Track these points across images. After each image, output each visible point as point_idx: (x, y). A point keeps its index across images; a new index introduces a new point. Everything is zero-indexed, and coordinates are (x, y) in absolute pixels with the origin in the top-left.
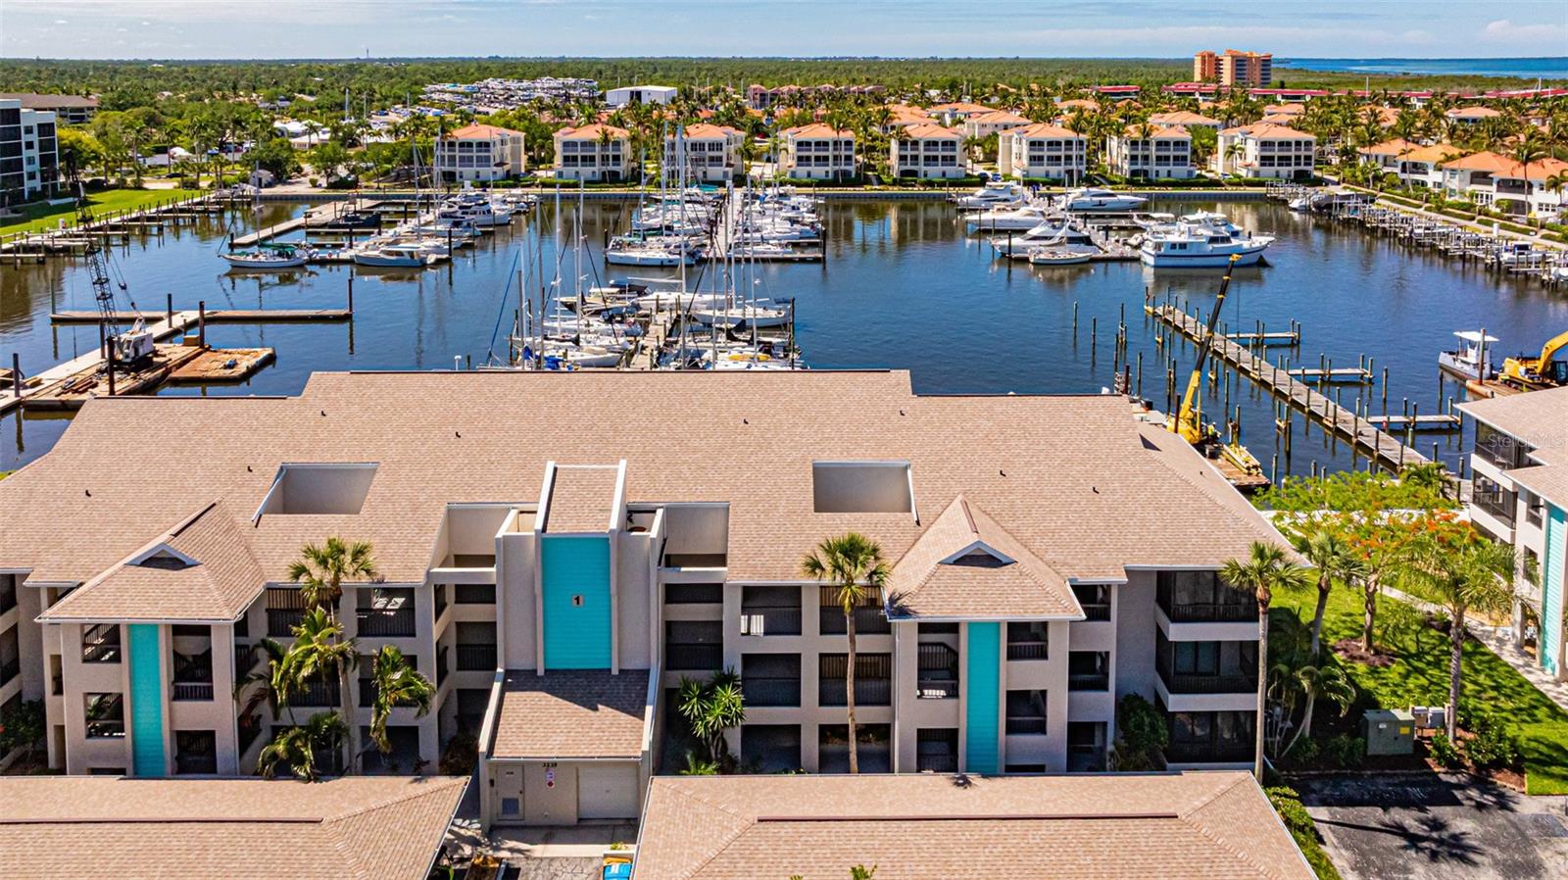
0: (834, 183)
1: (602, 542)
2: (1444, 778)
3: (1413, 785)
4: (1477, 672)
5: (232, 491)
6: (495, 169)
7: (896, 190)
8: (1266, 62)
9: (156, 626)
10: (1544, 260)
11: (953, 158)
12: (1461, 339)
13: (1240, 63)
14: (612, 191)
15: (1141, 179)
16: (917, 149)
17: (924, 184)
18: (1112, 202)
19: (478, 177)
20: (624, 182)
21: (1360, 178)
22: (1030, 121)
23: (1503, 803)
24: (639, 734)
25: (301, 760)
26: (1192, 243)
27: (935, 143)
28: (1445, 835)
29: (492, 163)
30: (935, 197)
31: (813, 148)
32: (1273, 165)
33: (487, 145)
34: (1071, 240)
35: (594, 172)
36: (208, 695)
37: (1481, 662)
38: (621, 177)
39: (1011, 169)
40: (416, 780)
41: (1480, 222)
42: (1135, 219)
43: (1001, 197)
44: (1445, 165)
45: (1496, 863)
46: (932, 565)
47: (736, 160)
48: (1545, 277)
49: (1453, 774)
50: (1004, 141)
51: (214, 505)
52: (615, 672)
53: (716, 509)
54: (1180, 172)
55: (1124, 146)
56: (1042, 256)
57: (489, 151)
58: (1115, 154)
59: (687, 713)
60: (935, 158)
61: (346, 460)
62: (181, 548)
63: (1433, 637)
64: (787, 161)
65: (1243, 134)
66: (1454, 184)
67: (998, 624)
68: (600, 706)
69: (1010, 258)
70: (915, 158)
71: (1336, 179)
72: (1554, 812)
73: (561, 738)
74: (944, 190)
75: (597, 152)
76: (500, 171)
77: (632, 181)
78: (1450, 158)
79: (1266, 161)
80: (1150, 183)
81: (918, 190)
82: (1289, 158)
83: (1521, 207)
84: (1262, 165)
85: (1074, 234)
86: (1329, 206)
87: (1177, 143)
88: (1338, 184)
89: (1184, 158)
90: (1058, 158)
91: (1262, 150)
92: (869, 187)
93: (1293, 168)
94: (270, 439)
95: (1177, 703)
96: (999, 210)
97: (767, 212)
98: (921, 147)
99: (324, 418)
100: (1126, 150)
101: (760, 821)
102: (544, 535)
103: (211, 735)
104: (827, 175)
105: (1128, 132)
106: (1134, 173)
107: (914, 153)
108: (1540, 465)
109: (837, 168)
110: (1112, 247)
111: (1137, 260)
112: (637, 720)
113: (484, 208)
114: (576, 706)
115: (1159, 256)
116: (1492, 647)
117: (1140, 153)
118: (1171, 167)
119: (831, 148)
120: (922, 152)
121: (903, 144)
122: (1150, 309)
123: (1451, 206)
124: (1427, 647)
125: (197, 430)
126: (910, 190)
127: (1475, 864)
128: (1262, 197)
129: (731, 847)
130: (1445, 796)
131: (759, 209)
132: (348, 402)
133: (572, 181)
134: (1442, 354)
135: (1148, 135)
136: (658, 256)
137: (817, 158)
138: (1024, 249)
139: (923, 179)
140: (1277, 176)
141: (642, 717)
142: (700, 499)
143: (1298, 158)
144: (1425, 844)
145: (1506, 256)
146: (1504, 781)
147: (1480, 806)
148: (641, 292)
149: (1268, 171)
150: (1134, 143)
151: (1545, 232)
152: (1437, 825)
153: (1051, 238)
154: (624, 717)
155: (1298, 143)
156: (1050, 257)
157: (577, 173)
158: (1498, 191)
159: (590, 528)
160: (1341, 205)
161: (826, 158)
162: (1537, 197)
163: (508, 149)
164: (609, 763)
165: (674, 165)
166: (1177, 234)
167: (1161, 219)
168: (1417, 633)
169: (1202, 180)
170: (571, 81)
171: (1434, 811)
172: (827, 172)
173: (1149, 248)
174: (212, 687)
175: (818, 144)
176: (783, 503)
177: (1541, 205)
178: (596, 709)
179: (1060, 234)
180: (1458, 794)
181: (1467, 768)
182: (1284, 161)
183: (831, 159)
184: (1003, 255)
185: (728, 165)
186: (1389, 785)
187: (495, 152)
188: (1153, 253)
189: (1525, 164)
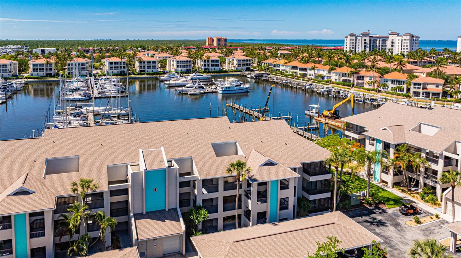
0: (120, 75)
1: (164, 171)
2: (370, 208)
3: (364, 210)
4: (362, 183)
5: (32, 169)
6: (9, 73)
7: (139, 76)
8: (225, 40)
9: (25, 214)
10: (316, 87)
11: (155, 66)
12: (311, 106)
13: (219, 40)
14: (50, 79)
15: (207, 71)
16: (145, 64)
17: (147, 74)
18: (202, 77)
19: (3, 76)
20: (54, 76)
21: (263, 69)
22: (173, 56)
23: (384, 211)
24: (181, 227)
25: (82, 250)
26: (231, 87)
27: (150, 62)
28: (377, 221)
29: (8, 71)
30: (151, 78)
31: (114, 64)
32: (241, 66)
33: (6, 65)
34: (199, 87)
35: (43, 74)
36: (43, 235)
37: (362, 181)
38: (53, 75)
39: (171, 69)
40: (120, 250)
41: (296, 79)
42: (213, 81)
43: (172, 77)
44: (286, 65)
45: (391, 225)
46: (258, 167)
47: (89, 69)
48: (318, 92)
49: (371, 207)
50: (169, 61)
51: (28, 174)
52: (167, 210)
53: (188, 159)
54: (217, 69)
55: (202, 62)
56: (192, 92)
57: (7, 68)
58: (199, 64)
59: (192, 218)
60: (150, 66)
61: (68, 155)
62: (27, 187)
63: (348, 177)
64: (106, 69)
65: (233, 58)
66: (288, 69)
67: (278, 181)
68: (165, 220)
69: (182, 93)
70: (144, 67)
71: (256, 69)
72: (395, 211)
73: (157, 231)
74: (154, 76)
75: (44, 67)
76: (11, 74)
77: (56, 76)
78: (286, 63)
79: (239, 65)
80: (209, 72)
81: (145, 76)
82: (245, 64)
83: (305, 75)
84: (238, 66)
85: (199, 86)
86: (259, 76)
87: (216, 61)
88: (257, 71)
89: (218, 65)
90: (185, 66)
91: (238, 62)
92: (131, 76)
93: (246, 67)
94: (38, 151)
95: (312, 198)
96: (173, 80)
97: (106, 83)
98: (146, 63)
99: (55, 143)
100: (202, 63)
101: (234, 242)
102: (146, 171)
103: (44, 248)
104: (118, 72)
105: (203, 58)
106: (205, 69)
107: (144, 65)
108: (369, 131)
109: (121, 70)
110: (208, 89)
111: (216, 92)
112: (178, 223)
113: (12, 85)
114: (159, 221)
115: (223, 91)
116: (361, 177)
117: (206, 64)
118: (215, 68)
119: (119, 64)
120: (146, 65)
121: (140, 62)
122: (228, 105)
123: (288, 75)
124: (348, 179)
125: (10, 151)
126: (143, 76)
127: (387, 226)
128: (240, 75)
129: (230, 250)
130: (371, 212)
131: (103, 82)
132: (61, 138)
133: (36, 77)
134: (306, 111)
135: (209, 58)
136: (78, 97)
137: (115, 67)
138: (185, 91)
139: (147, 73)
140: (242, 69)
141: (179, 221)
142: (183, 157)
143: (247, 64)
144: (374, 223)
145: (307, 87)
146: (382, 206)
147: (380, 213)
148: (80, 107)
149: (240, 68)
150: (205, 61)
151: (312, 81)
152: (374, 219)
153: (192, 87)
154: (174, 222)
155: (247, 60)
156: (194, 92)
157: (38, 74)
158: (299, 71)
159: (160, 167)
160: (262, 76)
161: (118, 67)
162: (309, 72)
163: (12, 67)
164: (174, 236)
165: (70, 70)
166: (227, 84)
167: (220, 81)
168: (344, 176)
169: (223, 71)
170: (20, 46)
171: (372, 216)
172: (118, 71)
173: (218, 88)
174: (45, 232)
175: (115, 63)
176: (207, 155)
177: (309, 74)
178: (165, 221)
179: (195, 86)
180: (374, 211)
181: (373, 205)
182: (244, 65)
183: (119, 67)
184: (180, 92)
185: (87, 70)
186: (359, 211)
187: (9, 68)
188: (221, 90)
189: (307, 64)
